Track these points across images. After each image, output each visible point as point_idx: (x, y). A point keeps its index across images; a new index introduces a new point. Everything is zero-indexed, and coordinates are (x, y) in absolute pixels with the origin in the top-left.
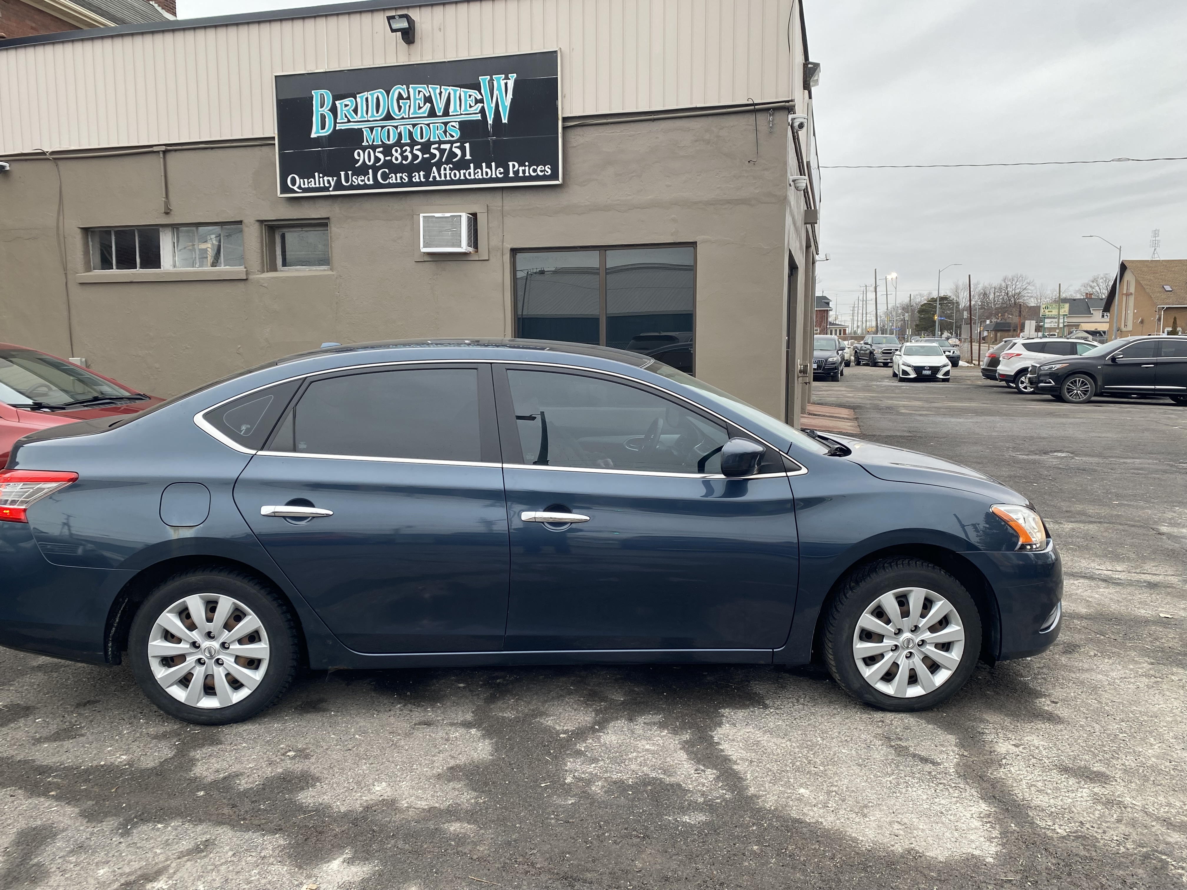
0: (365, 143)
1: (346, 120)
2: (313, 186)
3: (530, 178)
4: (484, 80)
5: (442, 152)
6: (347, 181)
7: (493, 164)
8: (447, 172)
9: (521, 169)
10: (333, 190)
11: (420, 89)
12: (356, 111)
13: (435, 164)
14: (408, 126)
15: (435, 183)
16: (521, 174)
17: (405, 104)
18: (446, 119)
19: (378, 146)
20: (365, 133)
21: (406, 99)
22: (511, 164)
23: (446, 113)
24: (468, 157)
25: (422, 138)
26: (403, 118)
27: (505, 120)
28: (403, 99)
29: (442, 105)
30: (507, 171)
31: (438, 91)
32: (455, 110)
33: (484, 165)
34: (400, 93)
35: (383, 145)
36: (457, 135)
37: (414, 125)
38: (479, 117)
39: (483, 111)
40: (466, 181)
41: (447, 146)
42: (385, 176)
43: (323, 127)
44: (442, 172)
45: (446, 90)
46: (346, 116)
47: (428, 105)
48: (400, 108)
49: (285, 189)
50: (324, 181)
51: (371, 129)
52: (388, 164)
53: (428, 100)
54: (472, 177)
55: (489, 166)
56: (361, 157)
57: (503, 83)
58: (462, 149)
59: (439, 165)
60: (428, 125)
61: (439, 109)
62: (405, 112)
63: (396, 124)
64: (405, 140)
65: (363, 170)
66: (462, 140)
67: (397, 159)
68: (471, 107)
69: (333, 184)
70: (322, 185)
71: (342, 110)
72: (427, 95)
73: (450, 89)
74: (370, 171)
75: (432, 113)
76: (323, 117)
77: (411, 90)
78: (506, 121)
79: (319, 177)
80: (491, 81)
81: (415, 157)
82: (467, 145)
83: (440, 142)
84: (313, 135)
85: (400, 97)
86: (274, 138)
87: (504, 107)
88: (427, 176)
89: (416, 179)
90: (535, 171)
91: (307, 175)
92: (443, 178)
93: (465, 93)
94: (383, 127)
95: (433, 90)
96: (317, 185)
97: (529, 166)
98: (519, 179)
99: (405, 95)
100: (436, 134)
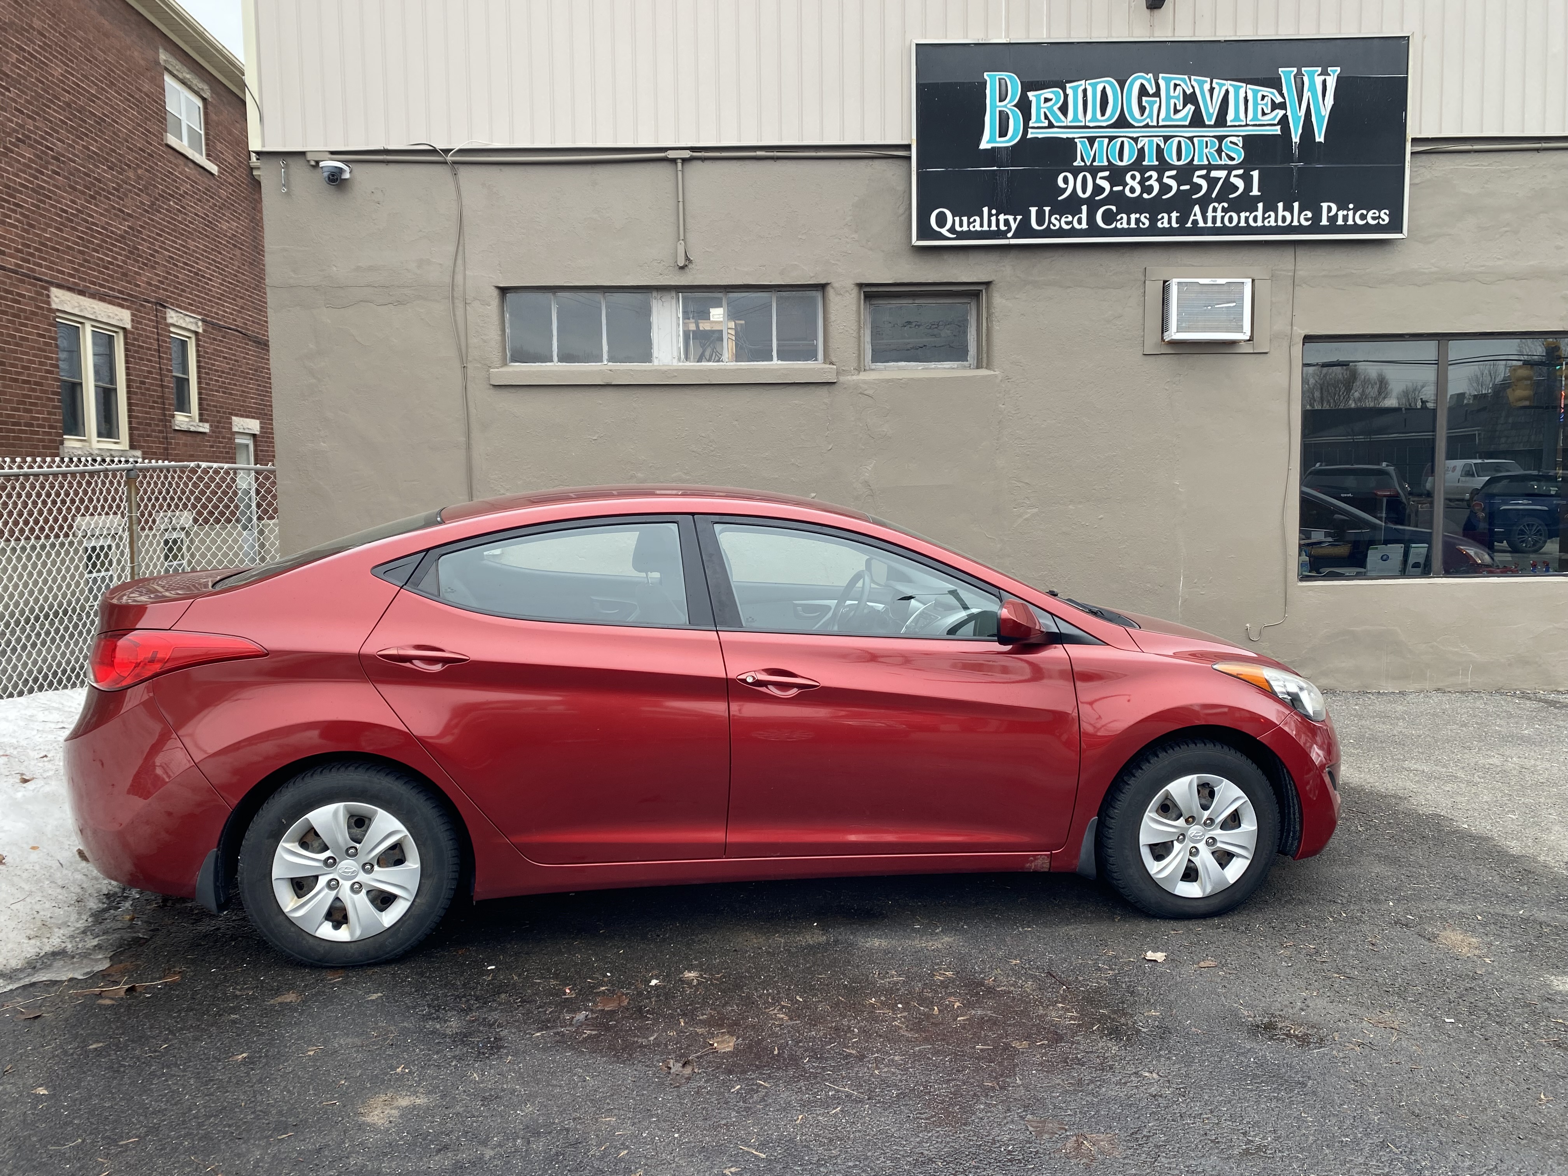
0: (1078, 163)
1: (1046, 124)
2: (978, 228)
3: (1356, 229)
4: (1287, 74)
5: (1212, 182)
6: (1040, 222)
7: (1296, 205)
8: (1217, 213)
9: (1341, 214)
10: (1013, 237)
11: (1178, 82)
12: (1064, 109)
13: (1197, 201)
14: (1155, 139)
15: (1196, 230)
16: (1340, 222)
17: (1152, 104)
18: (1220, 131)
20: (1079, 146)
21: (1154, 95)
22: (1325, 205)
23: (1221, 121)
24: (1255, 192)
25: (1179, 159)
26: (1147, 126)
27: (1320, 138)
28: (1148, 95)
29: (1214, 109)
30: (1317, 217)
31: (1207, 87)
32: (1237, 118)
33: (1280, 205)
34: (1142, 86)
35: (1111, 167)
36: (1239, 156)
37: (1166, 138)
38: (1277, 130)
39: (1284, 122)
40: (1249, 230)
41: (1218, 174)
42: (1109, 217)
43: (1003, 133)
44: (1210, 214)
45: (1221, 86)
46: (1046, 117)
47: (1191, 108)
48: (1142, 109)
49: (925, 231)
50: (998, 221)
51: (1091, 140)
52: (1116, 198)
53: (1190, 99)
54: (1260, 224)
55: (1289, 208)
56: (1070, 184)
57: (1319, 80)
58: (1247, 179)
59: (1204, 203)
61: (1210, 116)
62: (1150, 116)
63: (1135, 135)
64: (1150, 160)
65: (1072, 205)
66: (1247, 165)
67: (1132, 190)
68: (1264, 114)
69: (1014, 226)
70: (994, 228)
71: (1039, 108)
72: (1188, 92)
73: (1228, 85)
74: (1084, 208)
75: (1197, 120)
76: (1004, 116)
77: (1161, 82)
78: (1322, 140)
79: (990, 215)
80: (1299, 77)
81: (1165, 188)
82: (1255, 174)
83: (1210, 167)
84: (984, 145)
85: (1143, 91)
86: (908, 147)
87: (1320, 118)
88: (1182, 220)
89: (1163, 224)
90: (1363, 217)
91: (971, 210)
92: (1210, 224)
93: (1255, 93)
94: (1111, 139)
95: (1199, 85)
96: (986, 228)
97: (1355, 210)
98: (1336, 230)
99: (1151, 90)
100: (1203, 154)
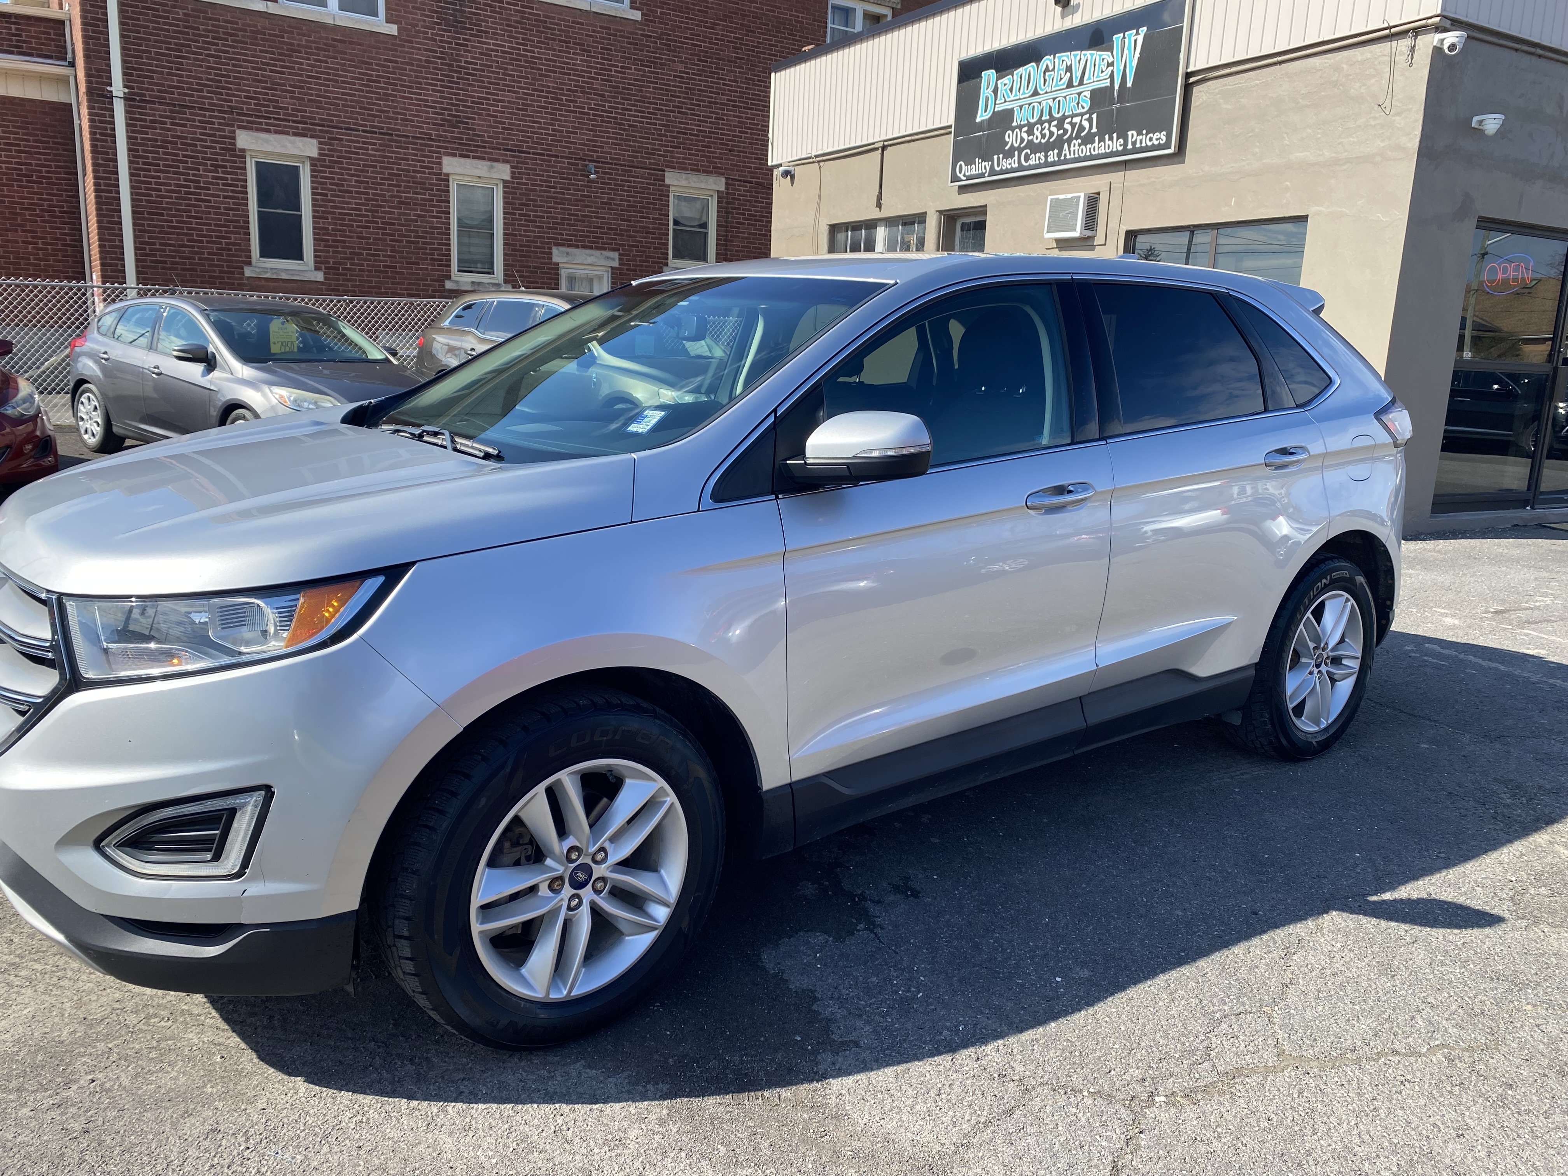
0: (1014, 124)
1: (1003, 100)
2: (974, 172)
3: (1146, 149)
4: (1117, 38)
5: (1073, 125)
6: (998, 165)
7: (1115, 135)
8: (1076, 148)
9: (1140, 137)
10: (989, 176)
11: (1063, 58)
12: (1011, 90)
13: (1067, 140)
15: (1066, 161)
16: (1139, 145)
18: (1080, 89)
19: (1024, 126)
20: (1016, 113)
22: (1130, 133)
24: (1094, 130)
25: (1059, 113)
27: (1129, 84)
29: (1079, 74)
30: (1125, 144)
32: (1089, 78)
33: (1107, 137)
36: (1087, 106)
38: (1107, 83)
39: (1112, 76)
40: (1092, 158)
41: (1077, 120)
42: (1027, 158)
43: (986, 110)
44: (1072, 149)
49: (954, 177)
50: (982, 167)
51: (1021, 107)
52: (1030, 144)
53: (1069, 68)
54: (1096, 152)
55: (1111, 139)
56: (1011, 138)
57: (1133, 39)
58: (1090, 120)
59: (1070, 140)
60: (1065, 97)
63: (1039, 100)
64: (1046, 116)
65: (1011, 153)
66: (1091, 111)
67: (1037, 138)
68: (1102, 72)
69: (988, 169)
70: (980, 171)
74: (1016, 153)
75: (1070, 85)
76: (987, 99)
77: (1056, 60)
79: (979, 163)
80: (1123, 39)
81: (1051, 134)
82: (1094, 116)
83: (1073, 116)
86: (951, 126)
87: (1131, 68)
88: (1059, 155)
89: (1050, 159)
91: (970, 162)
92: (1072, 156)
93: (1100, 56)
94: (1030, 104)
96: (977, 172)
97: (1147, 135)
98: (1135, 151)
99: (1051, 68)
100: (1070, 107)
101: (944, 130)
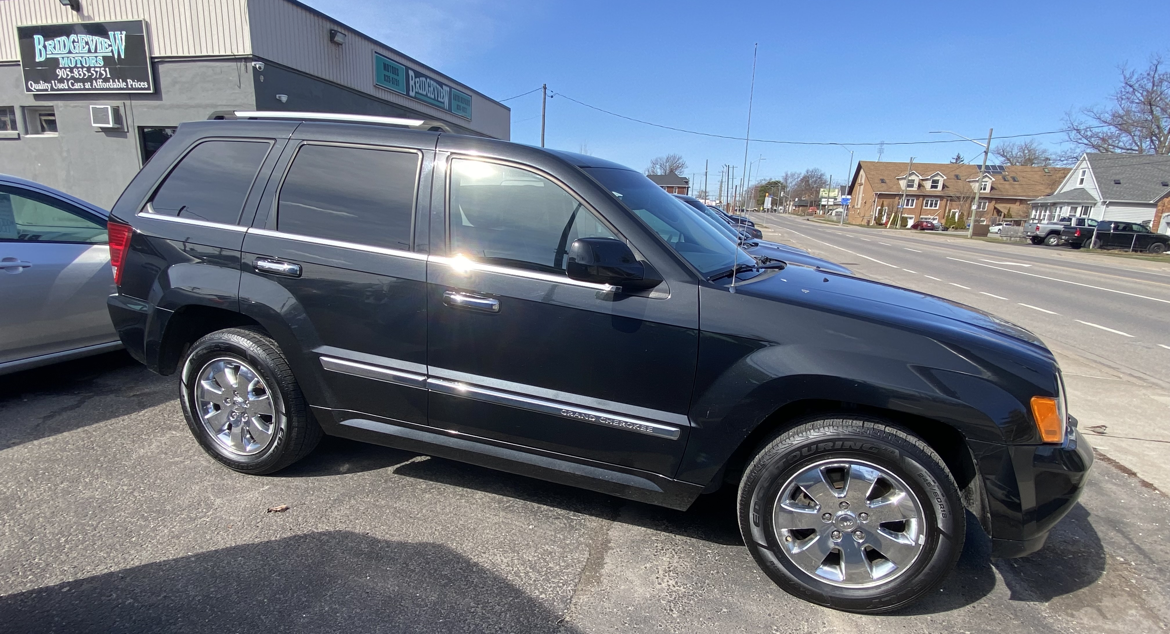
0: (61, 66)
1: (51, 53)
2: (41, 88)
3: (138, 89)
4: (111, 33)
5: (96, 72)
6: (56, 86)
7: (121, 80)
8: (100, 83)
9: (134, 83)
10: (50, 91)
11: (83, 37)
12: (54, 48)
13: (94, 79)
15: (96, 89)
16: (134, 87)
18: (96, 55)
20: (60, 60)
22: (128, 80)
23: (96, 51)
24: (109, 76)
25: (86, 64)
26: (76, 53)
27: (123, 57)
29: (94, 47)
30: (127, 85)
31: (91, 39)
32: (100, 50)
33: (116, 80)
35: (70, 68)
36: (102, 64)
37: (82, 57)
38: (111, 54)
39: (112, 51)
40: (110, 89)
41: (97, 69)
42: (73, 84)
43: (41, 56)
44: (98, 84)
49: (28, 90)
50: (45, 86)
52: (73, 78)
53: (87, 43)
54: (112, 87)
55: (119, 81)
56: (60, 73)
57: (120, 36)
58: (105, 71)
59: (96, 79)
60: (88, 57)
63: (73, 56)
64: (79, 65)
66: (105, 66)
67: (76, 75)
68: (106, 48)
69: (50, 87)
70: (45, 88)
74: (65, 81)
75: (89, 51)
76: (40, 50)
77: (79, 37)
79: (43, 84)
80: (114, 35)
81: (85, 75)
82: (107, 69)
83: (95, 67)
86: (19, 61)
87: (122, 50)
88: (92, 85)
89: (87, 87)
90: (140, 85)
91: (37, 82)
92: (99, 87)
93: (103, 40)
94: (68, 57)
96: (43, 88)
97: (137, 82)
98: (132, 89)
99: (76, 40)
100: (92, 63)
101: (15, 64)
